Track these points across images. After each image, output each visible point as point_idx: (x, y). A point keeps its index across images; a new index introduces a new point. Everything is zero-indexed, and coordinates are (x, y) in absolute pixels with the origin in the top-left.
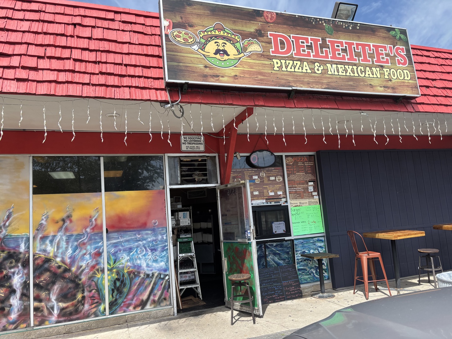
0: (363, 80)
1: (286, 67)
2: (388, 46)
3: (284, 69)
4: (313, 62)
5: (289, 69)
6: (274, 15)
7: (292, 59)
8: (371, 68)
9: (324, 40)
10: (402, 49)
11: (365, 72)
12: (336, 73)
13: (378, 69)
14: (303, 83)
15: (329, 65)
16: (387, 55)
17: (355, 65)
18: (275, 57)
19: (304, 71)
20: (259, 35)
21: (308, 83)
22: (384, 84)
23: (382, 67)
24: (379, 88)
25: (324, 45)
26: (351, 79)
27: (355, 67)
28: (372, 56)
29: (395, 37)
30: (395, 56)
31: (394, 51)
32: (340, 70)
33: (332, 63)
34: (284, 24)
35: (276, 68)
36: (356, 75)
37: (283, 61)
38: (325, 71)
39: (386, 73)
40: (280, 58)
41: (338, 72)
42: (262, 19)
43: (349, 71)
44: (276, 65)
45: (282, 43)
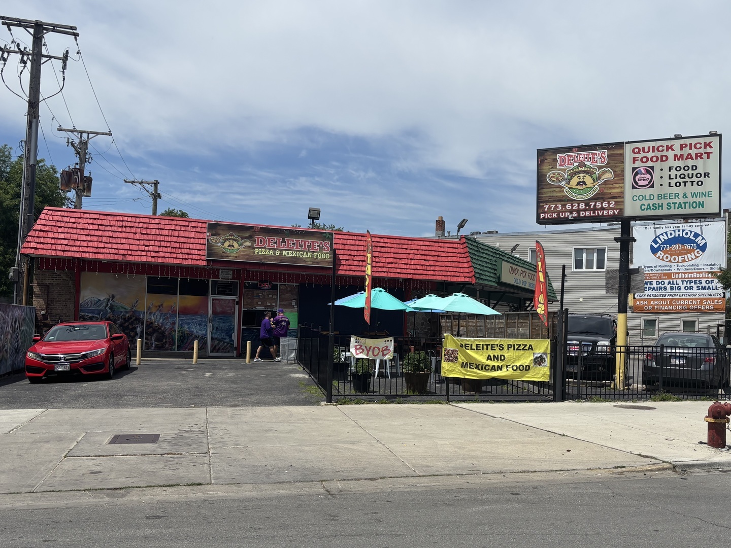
0: (301, 258)
1: (261, 252)
2: (319, 242)
3: (260, 253)
4: (276, 250)
5: (262, 253)
6: (259, 228)
7: (265, 248)
8: (307, 253)
9: (283, 239)
10: (328, 243)
11: (303, 255)
12: (287, 255)
13: (311, 253)
14: (268, 260)
15: (284, 251)
16: (318, 246)
17: (298, 251)
18: (257, 248)
19: (270, 254)
20: (250, 238)
21: (271, 260)
22: (313, 260)
23: (314, 252)
24: (309, 263)
25: (283, 241)
26: (294, 258)
27: (298, 252)
28: (309, 247)
29: (325, 237)
30: (323, 246)
31: (323, 244)
32: (290, 253)
33: (285, 250)
34: (263, 232)
35: (256, 253)
36: (298, 256)
37: (260, 250)
38: (281, 254)
39: (315, 255)
40: (259, 248)
41: (288, 254)
42: (253, 230)
43: (294, 254)
44: (256, 251)
45: (261, 241)
